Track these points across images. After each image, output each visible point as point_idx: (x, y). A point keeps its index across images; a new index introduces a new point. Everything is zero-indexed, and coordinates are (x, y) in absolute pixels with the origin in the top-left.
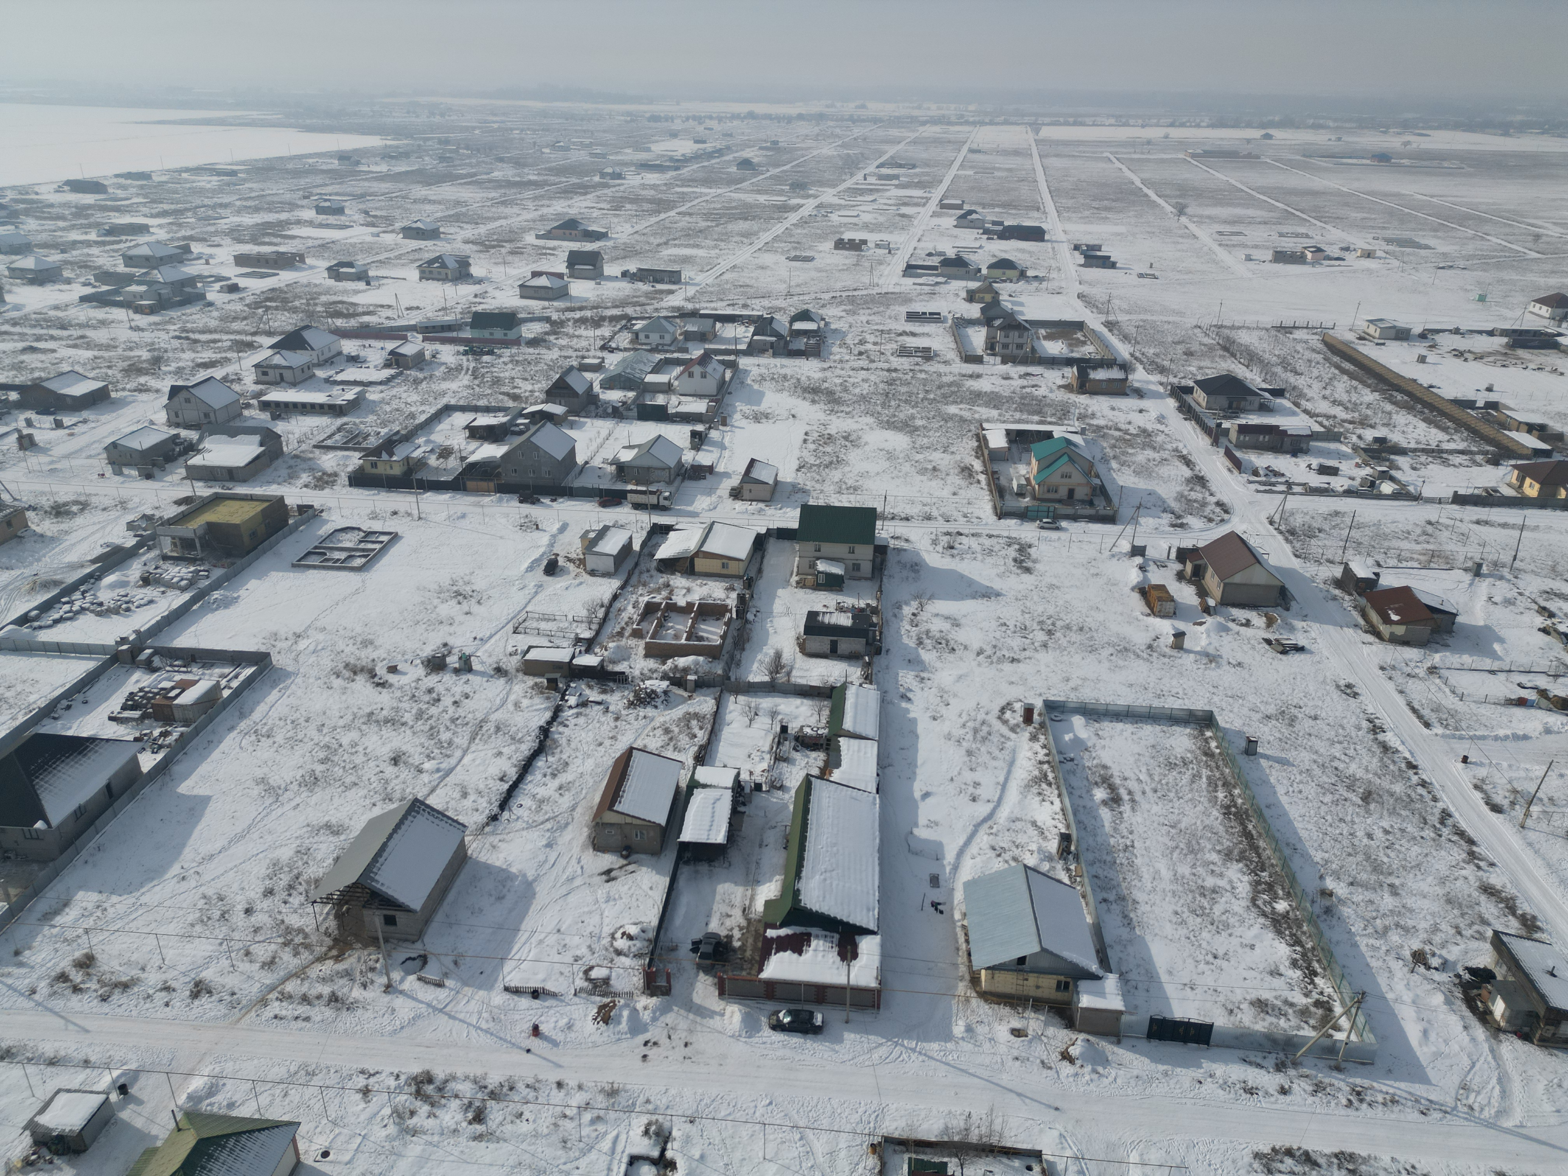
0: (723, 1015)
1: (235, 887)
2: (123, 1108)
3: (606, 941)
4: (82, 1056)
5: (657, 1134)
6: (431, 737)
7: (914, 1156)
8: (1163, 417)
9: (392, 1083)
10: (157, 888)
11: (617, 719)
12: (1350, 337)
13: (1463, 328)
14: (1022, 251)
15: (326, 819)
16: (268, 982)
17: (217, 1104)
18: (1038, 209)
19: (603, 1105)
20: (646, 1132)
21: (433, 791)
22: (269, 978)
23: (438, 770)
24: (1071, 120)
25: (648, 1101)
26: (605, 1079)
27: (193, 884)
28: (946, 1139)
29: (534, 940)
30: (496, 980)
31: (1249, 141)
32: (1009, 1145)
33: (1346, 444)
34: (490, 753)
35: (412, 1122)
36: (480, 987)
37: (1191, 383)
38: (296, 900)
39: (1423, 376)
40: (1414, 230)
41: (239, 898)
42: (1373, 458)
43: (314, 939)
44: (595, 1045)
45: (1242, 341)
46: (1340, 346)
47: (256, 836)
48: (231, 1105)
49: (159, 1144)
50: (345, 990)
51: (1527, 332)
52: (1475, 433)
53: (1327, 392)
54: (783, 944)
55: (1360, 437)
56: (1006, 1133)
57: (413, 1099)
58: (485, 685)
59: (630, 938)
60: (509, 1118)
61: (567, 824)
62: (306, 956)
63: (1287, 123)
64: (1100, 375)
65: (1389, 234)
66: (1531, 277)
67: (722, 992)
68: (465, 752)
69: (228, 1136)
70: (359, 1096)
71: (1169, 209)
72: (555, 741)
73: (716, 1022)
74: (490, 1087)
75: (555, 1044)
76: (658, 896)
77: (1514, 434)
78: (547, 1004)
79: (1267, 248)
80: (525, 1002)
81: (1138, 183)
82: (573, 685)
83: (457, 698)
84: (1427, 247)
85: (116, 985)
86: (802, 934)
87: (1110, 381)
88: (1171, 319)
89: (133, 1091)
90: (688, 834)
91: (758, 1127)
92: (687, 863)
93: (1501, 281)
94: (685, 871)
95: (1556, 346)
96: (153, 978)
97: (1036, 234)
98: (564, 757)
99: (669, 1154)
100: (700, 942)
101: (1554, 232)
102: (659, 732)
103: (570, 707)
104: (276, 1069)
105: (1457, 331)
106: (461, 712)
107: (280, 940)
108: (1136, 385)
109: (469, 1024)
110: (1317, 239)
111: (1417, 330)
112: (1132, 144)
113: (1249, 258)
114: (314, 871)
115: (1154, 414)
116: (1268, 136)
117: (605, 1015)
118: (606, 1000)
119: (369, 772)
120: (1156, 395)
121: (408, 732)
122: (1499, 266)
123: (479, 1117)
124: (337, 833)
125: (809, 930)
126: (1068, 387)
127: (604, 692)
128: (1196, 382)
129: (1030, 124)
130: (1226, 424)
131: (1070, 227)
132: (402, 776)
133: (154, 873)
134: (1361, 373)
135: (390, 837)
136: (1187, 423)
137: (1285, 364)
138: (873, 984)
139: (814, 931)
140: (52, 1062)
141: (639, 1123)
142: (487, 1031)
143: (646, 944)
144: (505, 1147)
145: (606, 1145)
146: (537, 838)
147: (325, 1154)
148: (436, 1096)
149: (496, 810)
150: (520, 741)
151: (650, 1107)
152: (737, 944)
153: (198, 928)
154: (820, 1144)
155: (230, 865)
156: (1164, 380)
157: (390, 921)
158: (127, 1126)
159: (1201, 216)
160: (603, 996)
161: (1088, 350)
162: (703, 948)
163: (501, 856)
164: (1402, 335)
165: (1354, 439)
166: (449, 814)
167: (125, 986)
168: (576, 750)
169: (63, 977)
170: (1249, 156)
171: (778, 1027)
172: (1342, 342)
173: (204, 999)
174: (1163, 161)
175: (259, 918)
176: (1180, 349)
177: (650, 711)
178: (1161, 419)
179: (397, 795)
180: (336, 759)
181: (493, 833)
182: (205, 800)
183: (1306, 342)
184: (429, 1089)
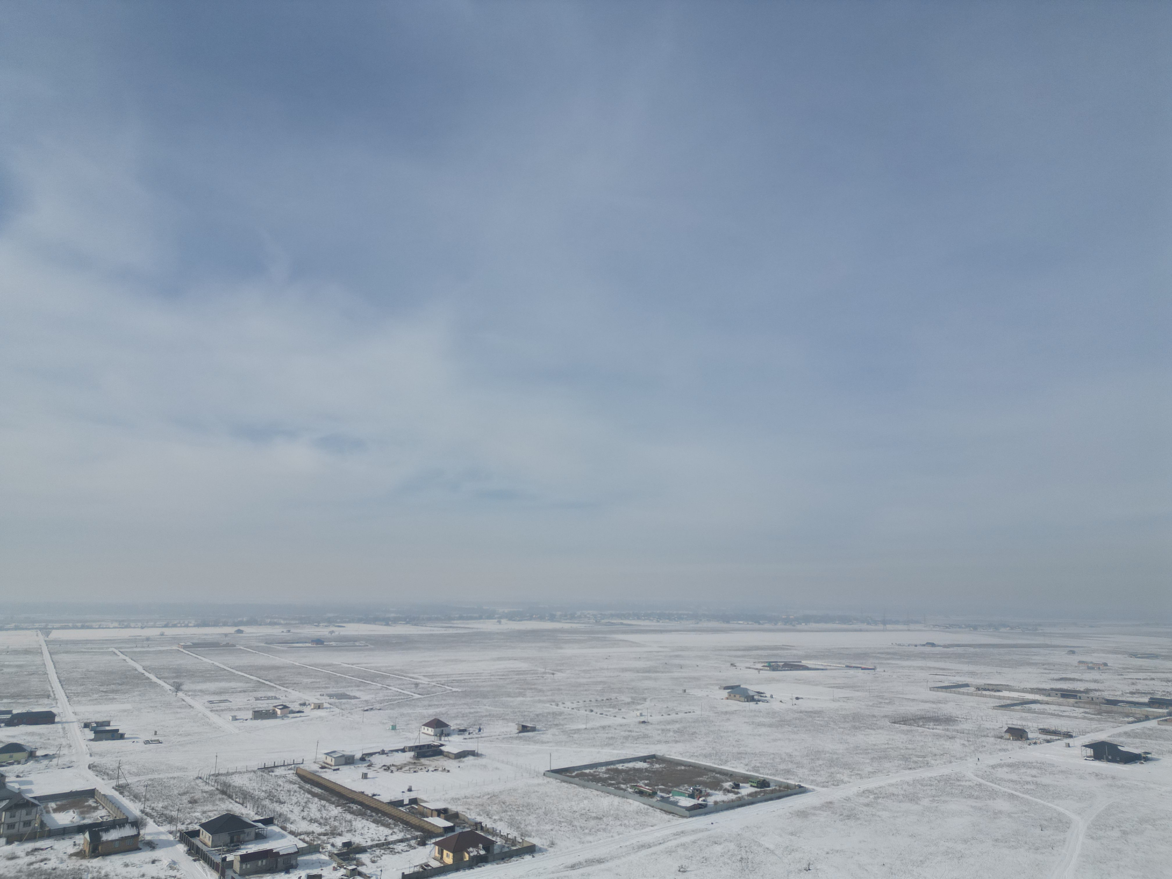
8: (174, 863)
12: (315, 767)
13: (387, 749)
14: (32, 734)
18: (48, 697)
24: (79, 625)
31: (226, 635)
33: (324, 853)
37: (197, 827)
39: (367, 788)
40: (345, 687)
42: (344, 860)
45: (236, 784)
46: (309, 776)
51: (424, 746)
52: (408, 825)
53: (305, 814)
55: (333, 845)
63: (251, 622)
64: (113, 835)
65: (330, 691)
66: (419, 710)
71: (168, 687)
77: (430, 820)
79: (248, 709)
81: (140, 669)
84: (355, 698)
87: (123, 839)
88: (175, 775)
93: (402, 715)
95: (441, 753)
97: (48, 718)
101: (424, 681)
105: (383, 752)
108: (148, 838)
110: (283, 700)
111: (358, 756)
112: (134, 641)
113: (235, 719)
115: (166, 862)
116: (240, 631)
120: (167, 844)
122: (399, 705)
126: (80, 855)
128: (202, 825)
129: (41, 629)
130: (230, 857)
131: (79, 709)
134: (326, 793)
136: (197, 864)
137: (272, 797)
156: (173, 828)
159: (195, 691)
161: (100, 815)
164: (349, 760)
165: (329, 847)
170: (227, 645)
172: (310, 773)
174: (161, 652)
176: (185, 799)
178: (173, 865)
183: (284, 777)
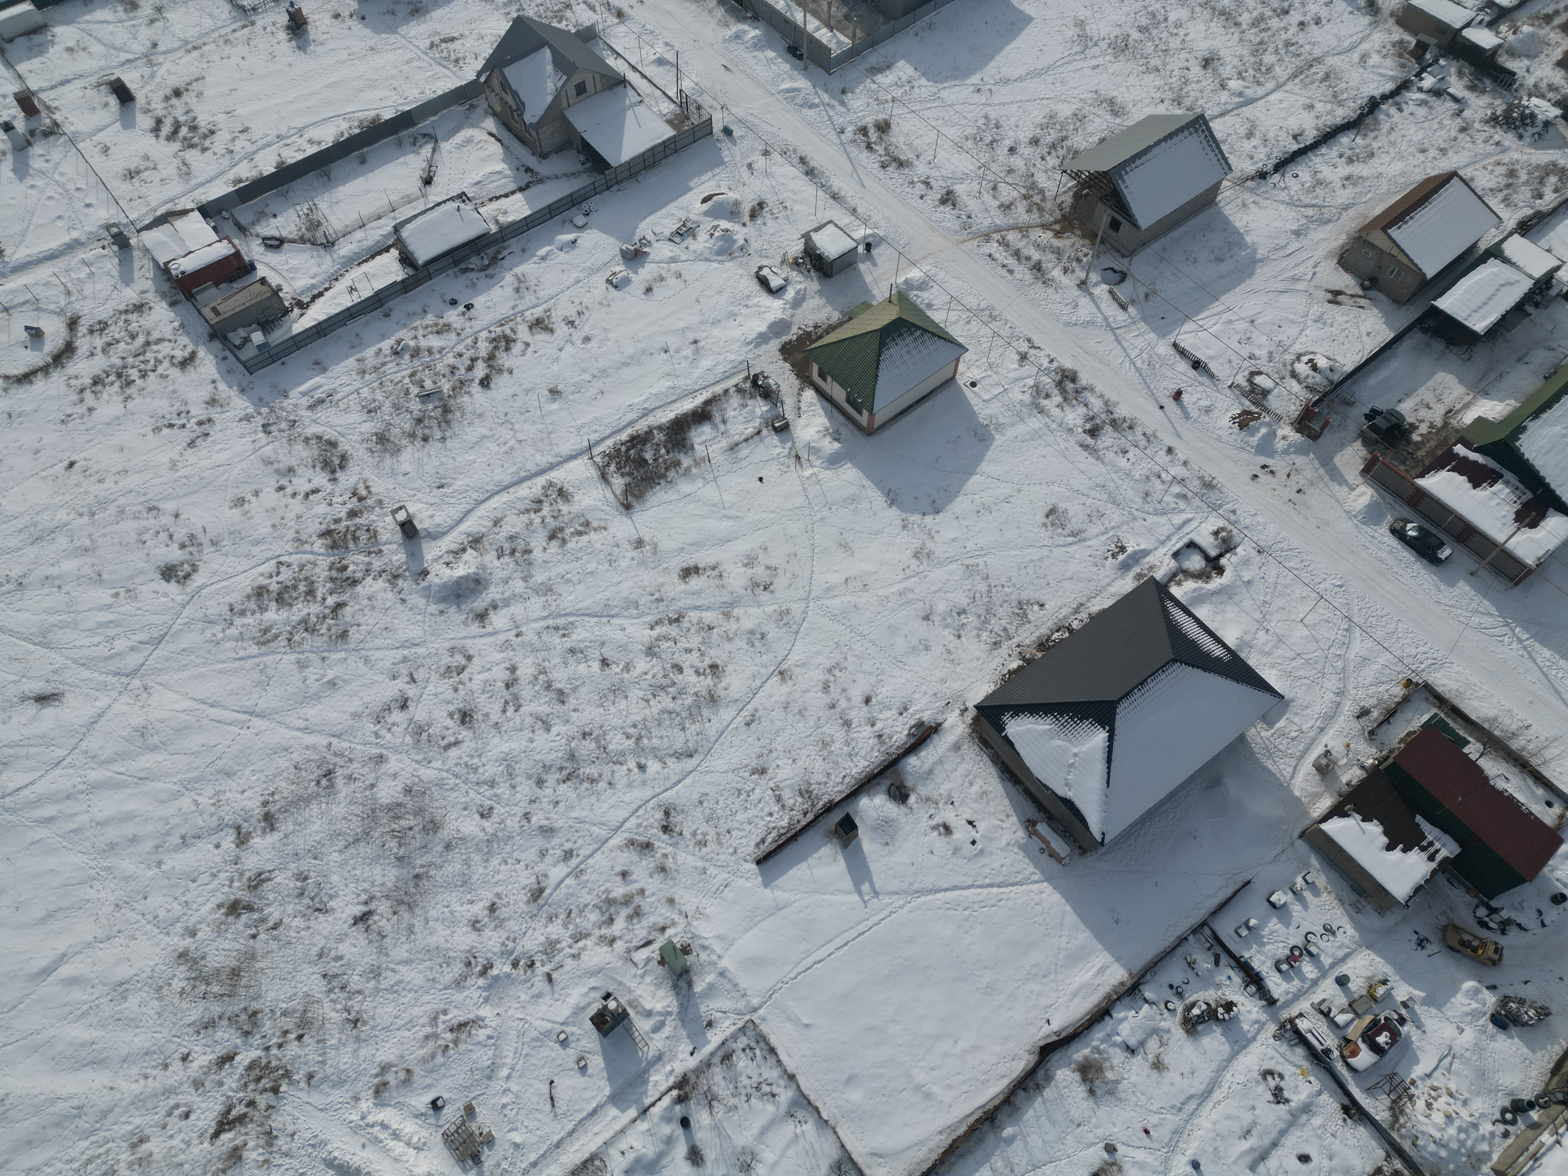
0: (1353, 489)
1: (1013, 121)
2: (863, 262)
3: (1289, 357)
4: (853, 204)
5: (1224, 541)
6: (1255, 53)
7: (1442, 715)
9: (1045, 363)
10: (957, 89)
11: (1463, 130)
15: (1114, 94)
16: (998, 222)
17: (921, 298)
19: (1195, 490)
20: (1216, 533)
21: (1222, 115)
22: (1000, 220)
23: (1240, 94)
25: (1234, 512)
26: (1210, 471)
27: (983, 100)
28: (1486, 726)
29: (1225, 317)
30: (1171, 332)
32: (1546, 774)
34: (1302, 101)
35: (1044, 402)
36: (1154, 330)
38: (1052, 161)
41: (1011, 133)
43: (1048, 205)
44: (1219, 439)
47: (1050, 79)
48: (930, 306)
49: (874, 303)
50: (1050, 265)
54: (1463, 467)
56: (1552, 765)
57: (1053, 385)
58: (1346, 15)
59: (1315, 368)
60: (1115, 448)
61: (1329, 221)
62: (1035, 217)
67: (1368, 470)
68: (1278, 87)
69: (918, 328)
70: (1017, 357)
72: (1377, 122)
73: (1341, 492)
74: (1115, 416)
75: (1187, 416)
76: (1371, 346)
78: (1200, 379)
80: (1183, 366)
82: (1442, 62)
83: (1307, 18)
85: (896, 159)
86: (1493, 471)
89: (874, 252)
90: (1447, 303)
91: (1314, 595)
92: (1424, 330)
94: (1417, 337)
96: (921, 169)
98: (1375, 145)
99: (1223, 561)
100: (1380, 413)
102: (1501, 170)
103: (1420, 89)
104: (970, 298)
106: (1301, 38)
107: (1023, 191)
109: (1128, 355)
114: (1079, 141)
117: (1244, 421)
118: (1254, 409)
119: (1175, 64)
121: (1236, 35)
123: (1093, 432)
124: (1115, 113)
125: (1504, 472)
127: (1472, 88)
132: (1204, 84)
133: (959, 73)
135: (1158, 143)
138: (1530, 561)
139: (1508, 475)
140: (835, 197)
141: (1215, 522)
142: (1138, 370)
143: (1325, 382)
144: (1100, 468)
145: (1178, 519)
146: (1290, 219)
147: (973, 384)
148: (1071, 395)
149: (1270, 167)
150: (1340, 103)
151: (1233, 517)
152: (1416, 437)
153: (970, 144)
154: (1359, 646)
155: (1018, 98)
157: (1115, 225)
158: (860, 276)
160: (1254, 403)
162: (1378, 420)
163: (1246, 218)
166: (1224, 148)
167: (901, 164)
168: (1393, 144)
169: (864, 131)
171: (1398, 533)
173: (948, 208)
175: (1017, 162)
177: (1509, 139)
179: (1187, 102)
180: (1154, 32)
181: (1252, 191)
182: (1027, 20)
184: (1070, 386)
